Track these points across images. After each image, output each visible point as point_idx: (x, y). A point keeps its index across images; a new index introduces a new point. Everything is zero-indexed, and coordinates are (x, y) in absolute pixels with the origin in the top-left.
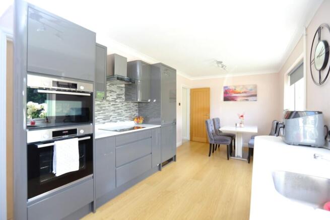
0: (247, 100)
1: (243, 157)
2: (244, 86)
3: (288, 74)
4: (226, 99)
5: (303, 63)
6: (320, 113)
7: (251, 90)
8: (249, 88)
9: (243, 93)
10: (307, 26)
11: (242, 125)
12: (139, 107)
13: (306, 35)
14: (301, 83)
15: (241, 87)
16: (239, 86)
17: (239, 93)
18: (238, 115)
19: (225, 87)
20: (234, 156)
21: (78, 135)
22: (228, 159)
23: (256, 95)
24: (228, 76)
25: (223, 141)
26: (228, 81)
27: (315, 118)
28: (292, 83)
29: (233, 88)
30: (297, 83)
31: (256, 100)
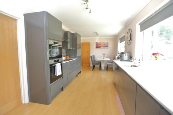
0: (105, 48)
1: (105, 70)
2: (103, 42)
3: (119, 39)
4: (97, 47)
5: (124, 36)
6: (129, 52)
7: (106, 44)
8: (106, 43)
9: (103, 45)
10: (126, 26)
11: (104, 58)
12: (66, 51)
13: (126, 29)
14: (123, 43)
15: (103, 43)
16: (102, 42)
17: (102, 45)
18: (103, 54)
19: (96, 43)
20: (102, 69)
21: (59, 62)
22: (100, 71)
23: (108, 46)
24: (98, 38)
25: (97, 64)
26: (97, 40)
27: (128, 54)
28: (120, 42)
29: (100, 43)
30: (122, 43)
31: (108, 48)
